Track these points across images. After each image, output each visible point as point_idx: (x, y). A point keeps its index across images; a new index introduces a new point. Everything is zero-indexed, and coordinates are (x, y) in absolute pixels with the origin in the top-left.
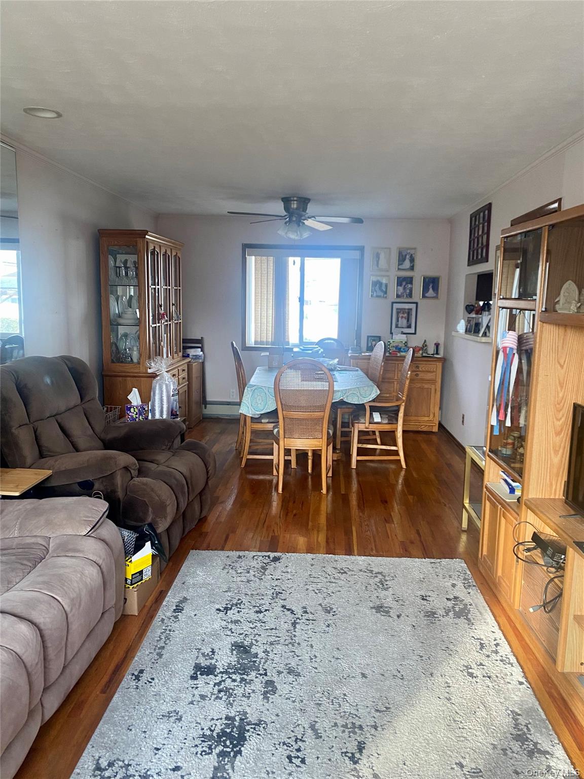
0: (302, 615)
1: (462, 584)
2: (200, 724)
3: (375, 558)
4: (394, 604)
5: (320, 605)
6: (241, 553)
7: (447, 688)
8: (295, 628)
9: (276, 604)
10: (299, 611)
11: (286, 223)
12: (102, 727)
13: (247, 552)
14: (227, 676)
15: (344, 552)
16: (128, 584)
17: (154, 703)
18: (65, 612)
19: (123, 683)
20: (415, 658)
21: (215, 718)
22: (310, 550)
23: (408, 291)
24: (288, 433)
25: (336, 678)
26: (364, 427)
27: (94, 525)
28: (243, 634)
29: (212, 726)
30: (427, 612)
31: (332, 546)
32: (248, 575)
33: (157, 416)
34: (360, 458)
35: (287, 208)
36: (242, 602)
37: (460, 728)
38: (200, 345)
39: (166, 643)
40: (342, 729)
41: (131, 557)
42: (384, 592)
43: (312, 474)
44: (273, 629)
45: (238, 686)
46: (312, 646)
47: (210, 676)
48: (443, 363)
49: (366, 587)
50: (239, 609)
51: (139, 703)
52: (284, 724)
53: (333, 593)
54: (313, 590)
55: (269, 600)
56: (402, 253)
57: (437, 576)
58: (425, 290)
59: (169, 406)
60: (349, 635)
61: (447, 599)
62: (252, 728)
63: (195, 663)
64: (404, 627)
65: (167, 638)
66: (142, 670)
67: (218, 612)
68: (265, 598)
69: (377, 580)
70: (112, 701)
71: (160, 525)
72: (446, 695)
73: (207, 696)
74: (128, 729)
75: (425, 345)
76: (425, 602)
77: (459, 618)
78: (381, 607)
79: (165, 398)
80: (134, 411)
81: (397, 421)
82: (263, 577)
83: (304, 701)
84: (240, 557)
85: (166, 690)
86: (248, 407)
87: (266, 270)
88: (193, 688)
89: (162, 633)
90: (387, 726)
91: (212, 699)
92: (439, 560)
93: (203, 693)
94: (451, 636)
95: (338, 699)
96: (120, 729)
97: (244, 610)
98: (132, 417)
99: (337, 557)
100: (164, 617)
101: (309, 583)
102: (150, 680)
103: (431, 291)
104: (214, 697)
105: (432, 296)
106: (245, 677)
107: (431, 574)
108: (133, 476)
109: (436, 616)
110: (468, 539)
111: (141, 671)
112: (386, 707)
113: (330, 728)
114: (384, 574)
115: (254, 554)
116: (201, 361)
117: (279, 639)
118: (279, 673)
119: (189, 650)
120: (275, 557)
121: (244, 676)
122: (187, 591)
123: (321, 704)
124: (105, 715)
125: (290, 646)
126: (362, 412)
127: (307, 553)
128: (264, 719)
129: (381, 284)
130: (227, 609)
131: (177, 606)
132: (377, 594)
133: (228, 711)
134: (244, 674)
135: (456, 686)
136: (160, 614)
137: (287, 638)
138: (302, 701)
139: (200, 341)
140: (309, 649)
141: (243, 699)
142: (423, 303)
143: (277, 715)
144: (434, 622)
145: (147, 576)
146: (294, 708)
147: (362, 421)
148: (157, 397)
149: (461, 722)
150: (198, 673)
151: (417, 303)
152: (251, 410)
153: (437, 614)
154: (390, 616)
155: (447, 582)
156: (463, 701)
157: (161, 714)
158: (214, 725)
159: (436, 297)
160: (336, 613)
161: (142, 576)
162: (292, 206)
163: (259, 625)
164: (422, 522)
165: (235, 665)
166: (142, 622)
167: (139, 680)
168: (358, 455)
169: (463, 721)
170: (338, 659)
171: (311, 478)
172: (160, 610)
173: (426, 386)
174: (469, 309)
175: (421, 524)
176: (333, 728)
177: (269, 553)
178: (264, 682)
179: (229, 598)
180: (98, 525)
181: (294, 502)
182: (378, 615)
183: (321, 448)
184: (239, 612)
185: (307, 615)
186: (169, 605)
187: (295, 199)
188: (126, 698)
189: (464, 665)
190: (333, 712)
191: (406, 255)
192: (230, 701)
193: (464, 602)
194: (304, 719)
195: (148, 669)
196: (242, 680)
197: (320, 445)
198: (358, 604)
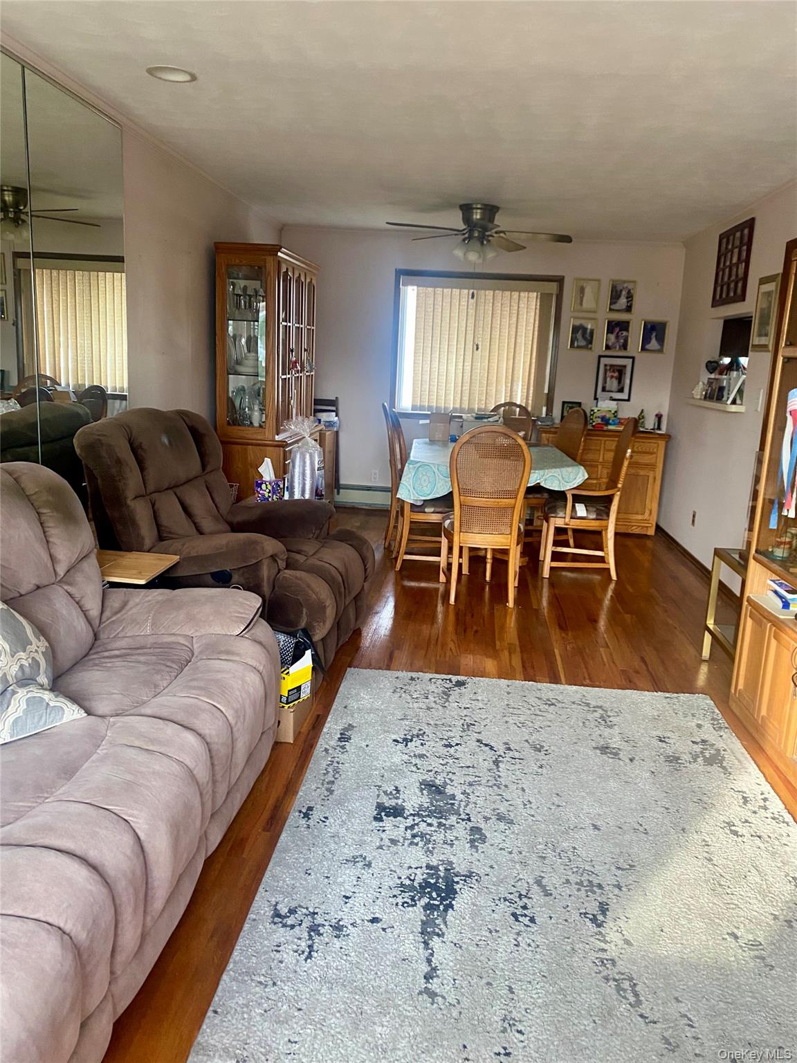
0: (505, 753)
1: (709, 725)
2: (395, 872)
3: (591, 688)
4: (623, 745)
5: (527, 741)
6: (414, 675)
7: (706, 847)
8: (498, 766)
9: (468, 738)
10: (501, 749)
11: (464, 240)
12: (273, 870)
13: (422, 673)
14: (420, 820)
15: (548, 680)
16: (283, 703)
17: (333, 846)
18: (230, 725)
19: (289, 820)
20: (658, 809)
21: (413, 866)
22: (503, 674)
23: (622, 341)
24: (465, 526)
25: (560, 828)
26: (563, 523)
27: (248, 623)
28: (431, 771)
29: (411, 875)
30: (668, 757)
31: (530, 671)
32: (427, 701)
33: (297, 496)
34: (555, 564)
35: (467, 219)
36: (424, 733)
37: (728, 894)
38: (334, 408)
39: (336, 777)
40: (577, 887)
41: (288, 668)
42: (608, 730)
43: (490, 583)
44: (469, 767)
45: (436, 831)
46: (523, 790)
47: (399, 818)
48: (667, 442)
49: (584, 723)
50: (422, 741)
51: (314, 844)
52: (501, 877)
53: (541, 728)
54: (515, 724)
55: (460, 732)
56: (616, 287)
57: (676, 713)
58: (646, 340)
59: (313, 482)
60: (569, 779)
61: (693, 742)
62: (461, 880)
63: (377, 802)
64: (641, 774)
65: (336, 771)
66: (310, 807)
67: (396, 743)
68: (454, 730)
69: (597, 715)
70: (280, 841)
71: (318, 631)
72: (706, 855)
73: (399, 841)
74: (306, 873)
75: (642, 415)
76: (664, 745)
77: (712, 765)
78: (607, 748)
79: (308, 472)
80: (267, 488)
81: (608, 516)
82: (447, 704)
83: (523, 853)
84: (412, 679)
85: (345, 831)
86: (409, 491)
87: (432, 306)
88: (379, 830)
89: (328, 765)
90: (634, 886)
91: (406, 844)
92: (676, 695)
93: (393, 837)
94: (703, 786)
95: (566, 853)
96: (296, 872)
97: (429, 743)
98: (263, 495)
99: (539, 685)
100: (327, 747)
101: (508, 715)
102: (324, 819)
103: (654, 342)
104: (407, 843)
105: (656, 348)
106: (443, 821)
107: (668, 710)
108: (280, 567)
109: (680, 761)
110: (710, 671)
111: (310, 809)
112: (629, 865)
113: (561, 885)
114: (605, 709)
115: (431, 676)
116: (335, 429)
117: (479, 779)
118: (486, 819)
119: (366, 787)
120: (458, 681)
121: (441, 820)
122: (352, 716)
123: (545, 857)
124: (274, 856)
125: (495, 788)
126: (561, 503)
127: (500, 677)
128: (476, 871)
129: (585, 329)
130: (406, 741)
131: (341, 734)
132: (599, 731)
133: (428, 859)
134: (441, 818)
135: (716, 845)
136: (322, 743)
137: (489, 778)
138: (521, 853)
139: (333, 403)
140: (520, 793)
141: (445, 846)
142: (641, 358)
143: (491, 867)
144: (678, 768)
145: (306, 693)
146: (512, 861)
147: (561, 514)
148: (297, 471)
149: (729, 887)
150: (383, 814)
151: (633, 358)
152: (413, 494)
153: (682, 760)
154: (619, 759)
155: (690, 721)
156: (729, 863)
157: (345, 858)
158: (413, 875)
159: (661, 351)
160: (549, 751)
161: (300, 694)
162: (474, 216)
163: (451, 761)
164: (646, 648)
165: (428, 807)
166: (301, 751)
167: (309, 819)
168: (553, 560)
169: (731, 886)
170: (559, 806)
171: (490, 588)
172: (321, 738)
173: (642, 473)
174: (710, 368)
175: (645, 651)
176: (565, 885)
177: (450, 676)
178: (469, 828)
179: (407, 728)
180: (252, 624)
181: (472, 616)
182: (605, 757)
183: (508, 547)
184: (422, 744)
185: (511, 753)
186: (332, 733)
187: (479, 206)
188: (297, 838)
189: (724, 821)
190: (562, 867)
191: (621, 291)
192: (428, 848)
193: (715, 747)
194: (526, 873)
195: (318, 806)
196: (440, 825)
197: (507, 543)
198: (576, 743)
